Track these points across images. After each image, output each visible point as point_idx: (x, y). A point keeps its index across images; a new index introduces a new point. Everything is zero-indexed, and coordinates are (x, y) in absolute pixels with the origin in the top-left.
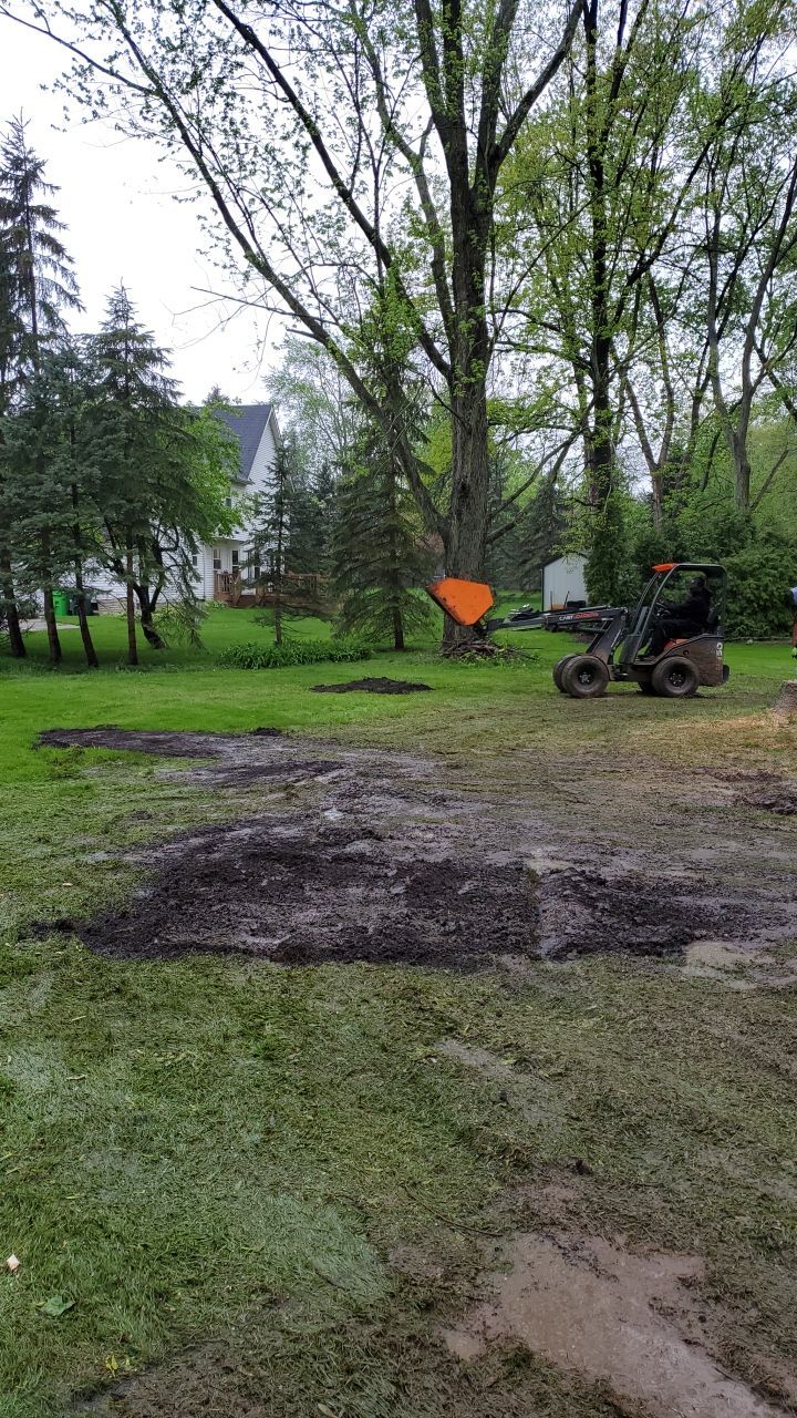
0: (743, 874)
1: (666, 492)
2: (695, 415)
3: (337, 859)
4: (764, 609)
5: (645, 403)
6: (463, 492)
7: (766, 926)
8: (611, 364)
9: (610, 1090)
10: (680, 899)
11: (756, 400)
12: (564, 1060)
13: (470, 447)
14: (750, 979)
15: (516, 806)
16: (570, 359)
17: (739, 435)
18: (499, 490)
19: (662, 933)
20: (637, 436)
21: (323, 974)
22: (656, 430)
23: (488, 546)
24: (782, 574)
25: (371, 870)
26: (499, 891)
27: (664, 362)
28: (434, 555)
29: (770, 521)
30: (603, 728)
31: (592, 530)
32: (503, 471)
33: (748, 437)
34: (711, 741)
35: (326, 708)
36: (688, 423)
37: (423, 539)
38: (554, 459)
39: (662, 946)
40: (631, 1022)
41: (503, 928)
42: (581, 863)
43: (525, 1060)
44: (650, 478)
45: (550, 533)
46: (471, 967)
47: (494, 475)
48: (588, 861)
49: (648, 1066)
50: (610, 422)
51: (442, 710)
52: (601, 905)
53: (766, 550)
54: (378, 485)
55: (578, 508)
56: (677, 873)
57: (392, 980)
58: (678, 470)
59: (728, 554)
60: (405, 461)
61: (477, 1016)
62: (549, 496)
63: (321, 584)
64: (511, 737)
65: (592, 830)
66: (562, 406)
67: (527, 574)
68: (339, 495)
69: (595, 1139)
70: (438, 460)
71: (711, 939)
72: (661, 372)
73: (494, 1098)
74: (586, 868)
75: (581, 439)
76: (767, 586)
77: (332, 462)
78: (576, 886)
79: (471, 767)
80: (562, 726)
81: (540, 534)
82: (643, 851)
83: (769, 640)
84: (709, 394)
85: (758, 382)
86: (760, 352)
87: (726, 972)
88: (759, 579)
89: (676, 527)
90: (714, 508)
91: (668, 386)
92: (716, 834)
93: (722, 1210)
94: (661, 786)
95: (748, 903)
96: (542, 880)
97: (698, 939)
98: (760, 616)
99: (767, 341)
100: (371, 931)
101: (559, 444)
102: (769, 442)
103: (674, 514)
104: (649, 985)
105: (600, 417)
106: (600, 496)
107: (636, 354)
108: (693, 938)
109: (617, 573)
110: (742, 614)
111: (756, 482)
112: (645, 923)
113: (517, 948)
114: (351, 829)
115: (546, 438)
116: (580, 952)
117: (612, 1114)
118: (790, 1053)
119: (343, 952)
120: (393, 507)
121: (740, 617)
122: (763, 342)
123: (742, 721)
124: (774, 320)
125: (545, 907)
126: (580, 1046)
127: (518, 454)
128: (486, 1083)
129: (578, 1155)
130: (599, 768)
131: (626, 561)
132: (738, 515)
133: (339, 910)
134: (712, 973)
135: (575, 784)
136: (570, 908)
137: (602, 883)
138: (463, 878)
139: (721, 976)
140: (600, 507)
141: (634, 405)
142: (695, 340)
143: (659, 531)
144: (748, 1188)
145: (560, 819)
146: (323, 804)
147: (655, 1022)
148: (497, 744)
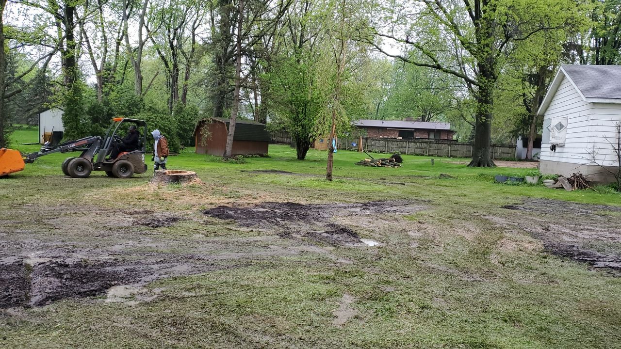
0: (135, 254)
1: (103, 84)
2: (117, 50)
5: (93, 41)
7: (144, 276)
8: (75, 19)
10: (105, 269)
11: (145, 48)
14: (136, 300)
15: (20, 233)
16: (52, 13)
17: (137, 62)
18: (12, 72)
19: (96, 285)
20: (89, 56)
22: (98, 55)
23: (6, 100)
24: (156, 125)
26: (8, 277)
27: (102, 24)
29: (152, 101)
30: (71, 193)
31: (66, 97)
32: (15, 63)
33: (141, 64)
34: (124, 197)
36: (114, 53)
39: (96, 291)
40: (78, 328)
41: (9, 295)
42: (56, 257)
44: (96, 76)
45: (43, 97)
47: (9, 64)
48: (60, 256)
50: (74, 47)
52: (65, 276)
53: (149, 114)
55: (58, 86)
56: (105, 257)
58: (109, 74)
59: (133, 114)
62: (42, 78)
64: (19, 198)
65: (63, 241)
66: (48, 35)
67: (30, 116)
71: (119, 285)
72: (101, 28)
74: (59, 260)
78: (52, 269)
80: (49, 192)
81: (38, 97)
82: (89, 249)
84: (123, 42)
85: (146, 40)
86: (147, 27)
87: (126, 298)
89: (108, 100)
90: (126, 93)
91: (104, 35)
92: (124, 238)
94: (98, 219)
95: (136, 267)
96: (34, 269)
97: (113, 285)
99: (150, 23)
101: (47, 54)
102: (151, 67)
103: (107, 94)
104: (88, 310)
105: (69, 44)
106: (70, 82)
107: (87, 17)
108: (111, 286)
109: (79, 119)
111: (145, 84)
112: (88, 282)
113: (17, 304)
115: (39, 50)
116: (53, 300)
118: (152, 328)
122: (148, 23)
124: (152, 14)
125: (35, 281)
127: (24, 55)
130: (68, 212)
131: (84, 114)
132: (137, 96)
134: (119, 300)
135: (55, 220)
136: (48, 280)
137: (67, 266)
139: (123, 300)
140: (70, 87)
141: (88, 41)
142: (117, 17)
143: (100, 101)
145: (45, 237)
147: (90, 326)
148: (10, 202)
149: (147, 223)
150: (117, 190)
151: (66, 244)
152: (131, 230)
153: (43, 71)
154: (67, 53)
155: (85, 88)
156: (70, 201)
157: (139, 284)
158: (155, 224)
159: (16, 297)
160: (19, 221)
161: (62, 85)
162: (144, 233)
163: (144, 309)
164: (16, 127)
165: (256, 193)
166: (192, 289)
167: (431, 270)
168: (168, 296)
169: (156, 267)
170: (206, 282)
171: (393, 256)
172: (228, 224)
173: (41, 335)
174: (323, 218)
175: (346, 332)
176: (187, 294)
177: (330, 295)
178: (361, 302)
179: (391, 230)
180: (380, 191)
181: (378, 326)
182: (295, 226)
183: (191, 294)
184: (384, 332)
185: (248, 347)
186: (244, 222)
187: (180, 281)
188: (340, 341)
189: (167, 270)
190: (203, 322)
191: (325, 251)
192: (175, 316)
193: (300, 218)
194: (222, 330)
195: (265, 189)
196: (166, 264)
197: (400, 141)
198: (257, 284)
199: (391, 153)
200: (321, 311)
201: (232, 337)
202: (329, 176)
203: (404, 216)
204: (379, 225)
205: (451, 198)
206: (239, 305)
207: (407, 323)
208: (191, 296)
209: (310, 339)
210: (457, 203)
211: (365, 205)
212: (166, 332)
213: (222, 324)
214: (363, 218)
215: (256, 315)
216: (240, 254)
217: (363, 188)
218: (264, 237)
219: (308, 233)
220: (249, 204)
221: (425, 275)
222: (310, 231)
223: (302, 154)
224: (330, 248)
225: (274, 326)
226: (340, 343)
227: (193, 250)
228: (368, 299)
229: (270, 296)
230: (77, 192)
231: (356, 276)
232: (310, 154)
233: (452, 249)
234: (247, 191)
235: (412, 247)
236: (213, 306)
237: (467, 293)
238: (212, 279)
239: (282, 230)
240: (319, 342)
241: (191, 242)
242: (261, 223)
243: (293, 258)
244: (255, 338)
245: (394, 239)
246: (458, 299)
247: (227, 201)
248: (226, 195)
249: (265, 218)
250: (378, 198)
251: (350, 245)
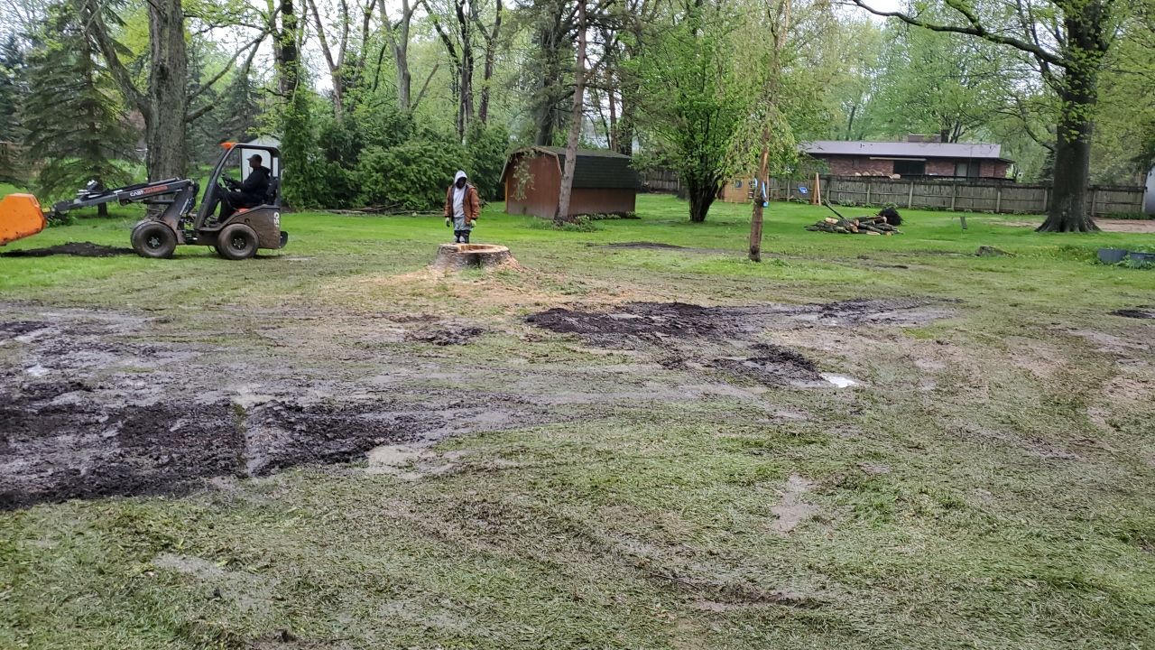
0: (412, 392)
1: (344, 90)
2: (366, 28)
3: (43, 412)
4: (424, 189)
5: (325, 14)
6: (162, 74)
7: (428, 430)
9: (309, 572)
10: (363, 416)
11: (413, 21)
12: (269, 555)
13: (167, 33)
14: (417, 471)
15: (222, 352)
17: (401, 49)
18: (197, 76)
19: (349, 444)
20: (318, 40)
21: (33, 516)
22: (334, 38)
23: (189, 125)
24: (437, 162)
25: (81, 418)
26: (209, 425)
28: (135, 130)
29: (427, 120)
30: (298, 284)
31: (283, 117)
32: (200, 59)
33: (408, 51)
34: (388, 291)
35: (24, 272)
36: (361, 34)
37: (122, 114)
38: (247, 53)
39: (349, 454)
40: (325, 516)
41: (214, 455)
42: (282, 395)
43: (236, 560)
44: (331, 77)
45: (246, 117)
46: (185, 491)
47: (191, 62)
48: (287, 393)
49: (340, 548)
50: (295, 27)
51: (150, 271)
52: (298, 427)
53: (424, 143)
54: (73, 60)
55: (270, 97)
56: (361, 396)
57: (107, 512)
58: (353, 72)
59: (395, 144)
60: (101, 41)
61: (192, 530)
62: (243, 84)
63: (12, 151)
64: (216, 293)
65: (291, 367)
66: (252, 8)
68: (30, 66)
69: (298, 612)
70: (135, 42)
71: (388, 444)
73: (207, 595)
74: (286, 399)
75: (270, 38)
76: (426, 171)
77: (20, 34)
78: (277, 415)
79: (180, 321)
80: (264, 283)
81: (237, 117)
82: (333, 381)
83: (428, 213)
84: (376, 12)
85: (415, 7)
87: (400, 468)
88: (420, 166)
89: (354, 119)
90: (383, 105)
92: (391, 363)
93: (398, 646)
94: (347, 329)
95: (415, 414)
96: (248, 413)
97: (378, 445)
98: (421, 195)
100: (83, 472)
101: (251, 41)
102: (424, 57)
103: (351, 109)
104: (339, 486)
105: (286, 21)
106: (289, 89)
108: (374, 445)
109: (306, 155)
110: (408, 193)
111: (415, 88)
112: (335, 437)
113: (226, 470)
114: (58, 383)
115: (239, 33)
116: (281, 467)
117: (311, 590)
118: (447, 521)
119: (55, 494)
120: (90, 82)
121: (406, 195)
123: (410, 276)
125: (250, 434)
126: (283, 542)
127: (213, 45)
128: (201, 584)
129: (284, 627)
130: (296, 317)
131: (313, 145)
132: (403, 113)
133: (49, 457)
134: (389, 470)
135: (275, 331)
136: (272, 433)
137: (300, 410)
138: (174, 418)
139: (396, 471)
140: (289, 97)
141: (316, 15)
143: (339, 121)
144: (418, 625)
145: (262, 360)
146: (26, 362)
147: (344, 513)
148: (203, 300)
149: (430, 337)
150: (376, 280)
151: (295, 372)
152: (402, 350)
153: (245, 70)
154: (283, 37)
155: (313, 98)
156: (298, 299)
157: (421, 443)
158: (443, 340)
159: (224, 459)
160: (219, 332)
161: (275, 94)
162: (424, 354)
163: (431, 487)
164: (206, 171)
165: (615, 285)
166: (511, 454)
167: (963, 435)
168: (472, 466)
169: (448, 414)
170: (536, 444)
171: (886, 407)
172: (568, 341)
173: (266, 525)
174: (745, 332)
175: (796, 544)
176: (503, 463)
177: (763, 476)
178: (824, 491)
179: (882, 358)
180: (858, 281)
181: (859, 537)
182: (690, 348)
183: (510, 463)
184: (870, 548)
185: (616, 562)
186: (595, 337)
187: (490, 440)
188: (785, 561)
189: (468, 420)
190: (534, 514)
191: (752, 395)
192: (485, 501)
193: (700, 333)
194: (567, 530)
195: (631, 277)
196: (465, 410)
197: (896, 182)
198: (626, 449)
199: (877, 206)
200: (748, 505)
201: (586, 544)
202: (754, 253)
203: (907, 329)
204: (857, 346)
205: (1004, 294)
206: (596, 487)
207: (916, 534)
208: (511, 468)
209: (728, 554)
210: (1016, 305)
211: (828, 308)
212: (471, 529)
213: (567, 519)
214: (824, 334)
215: (627, 507)
216: (591, 396)
217: (822, 275)
218: (634, 367)
219: (715, 361)
220: (603, 305)
221: (951, 443)
222: (719, 357)
223: (699, 211)
224: (760, 389)
225: (661, 527)
226: (786, 565)
227: (509, 386)
228: (838, 486)
229: (650, 473)
230: (309, 283)
231: (814, 442)
232: (714, 210)
233: (1006, 394)
234: (599, 282)
235: (923, 389)
236: (550, 487)
237: (1041, 482)
238: (545, 439)
239: (667, 354)
240: (746, 562)
241: (507, 371)
242: (627, 341)
243: (689, 406)
244: (627, 547)
245: (887, 374)
246: (1022, 493)
247: (564, 299)
248: (562, 289)
249: (634, 332)
250: (853, 295)
251: (801, 385)
